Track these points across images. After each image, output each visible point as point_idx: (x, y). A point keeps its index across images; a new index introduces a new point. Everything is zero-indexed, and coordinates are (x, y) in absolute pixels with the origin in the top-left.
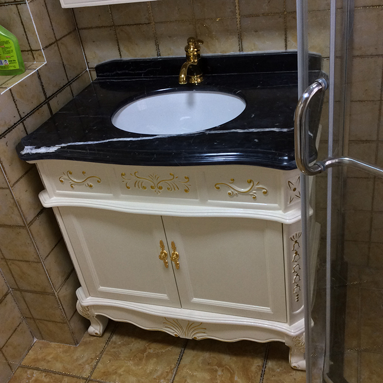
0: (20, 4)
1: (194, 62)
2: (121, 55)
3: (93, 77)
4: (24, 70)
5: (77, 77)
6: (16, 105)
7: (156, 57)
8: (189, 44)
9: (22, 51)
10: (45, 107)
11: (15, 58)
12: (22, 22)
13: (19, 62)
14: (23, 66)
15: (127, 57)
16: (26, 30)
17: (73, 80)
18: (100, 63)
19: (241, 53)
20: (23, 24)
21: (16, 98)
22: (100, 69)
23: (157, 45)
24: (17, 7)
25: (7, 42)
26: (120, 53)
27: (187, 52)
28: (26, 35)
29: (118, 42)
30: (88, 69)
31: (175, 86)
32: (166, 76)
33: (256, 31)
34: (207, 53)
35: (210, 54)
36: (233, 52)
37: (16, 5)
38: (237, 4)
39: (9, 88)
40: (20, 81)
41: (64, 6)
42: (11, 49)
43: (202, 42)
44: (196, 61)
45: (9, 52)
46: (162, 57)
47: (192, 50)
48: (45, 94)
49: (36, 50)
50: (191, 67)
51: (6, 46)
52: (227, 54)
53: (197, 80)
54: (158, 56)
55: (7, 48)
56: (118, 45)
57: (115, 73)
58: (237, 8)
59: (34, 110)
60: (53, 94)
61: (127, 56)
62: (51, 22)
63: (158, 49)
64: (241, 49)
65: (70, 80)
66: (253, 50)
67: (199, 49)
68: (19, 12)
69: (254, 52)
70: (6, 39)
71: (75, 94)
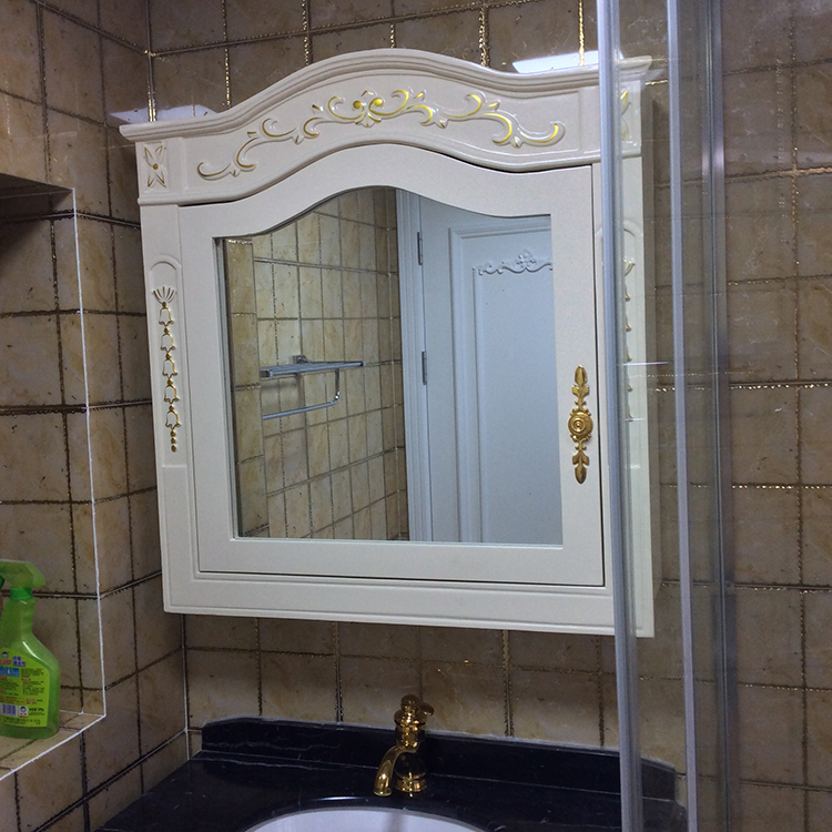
0: (85, 599)
1: (410, 747)
2: (261, 710)
3: (193, 746)
4: (55, 730)
5: (161, 747)
6: (18, 807)
7: (333, 722)
8: (404, 709)
9: (62, 687)
10: (79, 812)
11: (45, 705)
12: (78, 633)
13: (49, 713)
14: (55, 722)
15: (272, 714)
16: (81, 648)
17: (152, 753)
18: (214, 720)
19: (510, 739)
20: (78, 637)
21: (23, 792)
22: (213, 733)
23: (339, 700)
24: (77, 603)
25: (37, 672)
26: (260, 706)
27: (398, 724)
28: (79, 656)
29: (260, 684)
30: (186, 730)
31: (364, 795)
32: (349, 766)
33: (541, 700)
34: (438, 728)
35: (444, 731)
36: (493, 733)
37: (77, 599)
38: (505, 643)
39: (13, 771)
40: (42, 755)
41: (168, 608)
42: (42, 685)
43: (432, 711)
44: (415, 744)
45: (36, 692)
46: (344, 723)
47: (409, 721)
48: (85, 782)
49: (91, 689)
50: (404, 758)
51: (33, 678)
52: (481, 736)
53: (412, 786)
54: (338, 720)
55: (35, 683)
56: (260, 689)
57: (241, 744)
58: (505, 649)
59: (52, 819)
60: (101, 784)
61: (274, 712)
62: (135, 635)
63: (339, 708)
64: (510, 731)
65: (143, 753)
66: (533, 736)
67: (424, 720)
68: (77, 613)
69: (537, 741)
70: (36, 666)
71: (147, 786)
